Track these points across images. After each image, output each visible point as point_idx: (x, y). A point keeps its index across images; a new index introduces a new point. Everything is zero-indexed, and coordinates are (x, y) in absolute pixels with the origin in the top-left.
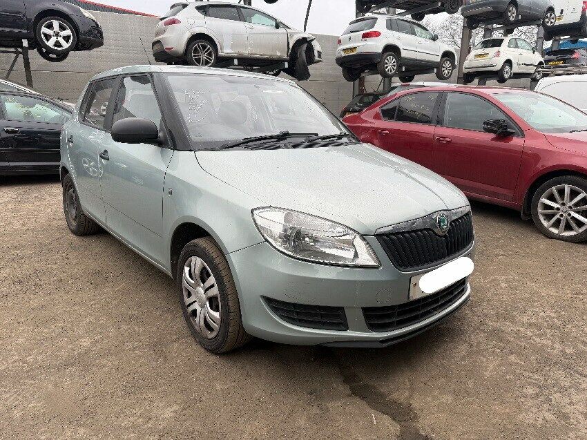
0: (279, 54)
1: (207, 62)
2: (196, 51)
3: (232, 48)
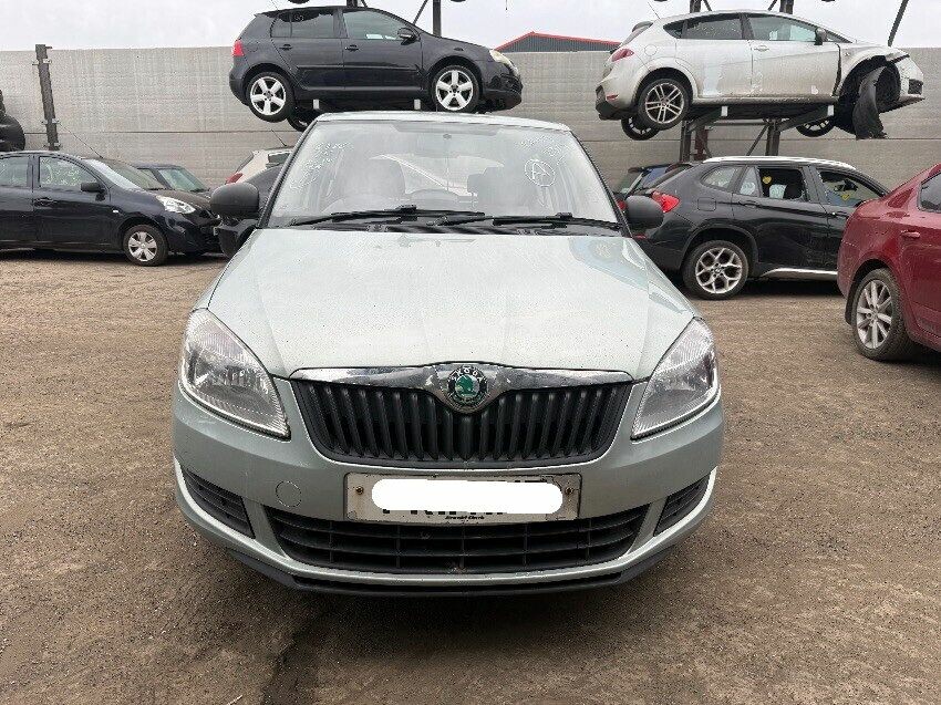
0: (815, 91)
1: (670, 115)
2: (653, 97)
3: (719, 87)
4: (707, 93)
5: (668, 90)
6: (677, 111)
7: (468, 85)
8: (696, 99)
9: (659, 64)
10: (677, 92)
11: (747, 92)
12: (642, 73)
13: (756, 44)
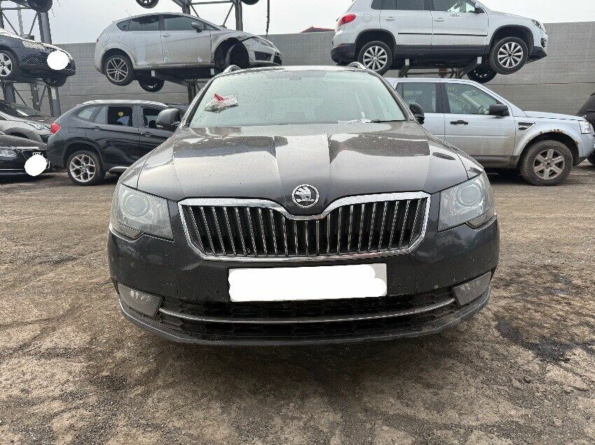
0: (200, 61)
1: (121, 77)
2: (111, 67)
3: (146, 59)
4: (141, 63)
5: (118, 62)
6: (125, 74)
7: (9, 62)
8: (135, 67)
9: (110, 46)
10: (123, 63)
11: (162, 62)
12: (103, 52)
13: (164, 33)
